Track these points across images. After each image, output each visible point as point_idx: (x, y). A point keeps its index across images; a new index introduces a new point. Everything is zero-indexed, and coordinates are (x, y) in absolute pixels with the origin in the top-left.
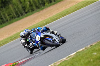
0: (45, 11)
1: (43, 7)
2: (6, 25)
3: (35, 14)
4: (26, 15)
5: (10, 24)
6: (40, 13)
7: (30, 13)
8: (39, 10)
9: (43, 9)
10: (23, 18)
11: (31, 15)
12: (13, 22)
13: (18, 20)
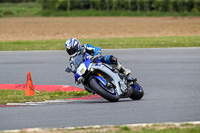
0: (187, 19)
1: (186, 12)
2: (104, 15)
3: (167, 18)
4: (148, 12)
5: (113, 15)
6: (176, 21)
7: (159, 12)
8: (176, 13)
9: (185, 15)
10: (141, 15)
11: (159, 16)
12: (118, 15)
13: (130, 15)
